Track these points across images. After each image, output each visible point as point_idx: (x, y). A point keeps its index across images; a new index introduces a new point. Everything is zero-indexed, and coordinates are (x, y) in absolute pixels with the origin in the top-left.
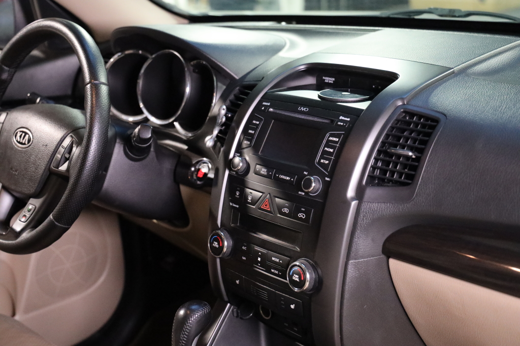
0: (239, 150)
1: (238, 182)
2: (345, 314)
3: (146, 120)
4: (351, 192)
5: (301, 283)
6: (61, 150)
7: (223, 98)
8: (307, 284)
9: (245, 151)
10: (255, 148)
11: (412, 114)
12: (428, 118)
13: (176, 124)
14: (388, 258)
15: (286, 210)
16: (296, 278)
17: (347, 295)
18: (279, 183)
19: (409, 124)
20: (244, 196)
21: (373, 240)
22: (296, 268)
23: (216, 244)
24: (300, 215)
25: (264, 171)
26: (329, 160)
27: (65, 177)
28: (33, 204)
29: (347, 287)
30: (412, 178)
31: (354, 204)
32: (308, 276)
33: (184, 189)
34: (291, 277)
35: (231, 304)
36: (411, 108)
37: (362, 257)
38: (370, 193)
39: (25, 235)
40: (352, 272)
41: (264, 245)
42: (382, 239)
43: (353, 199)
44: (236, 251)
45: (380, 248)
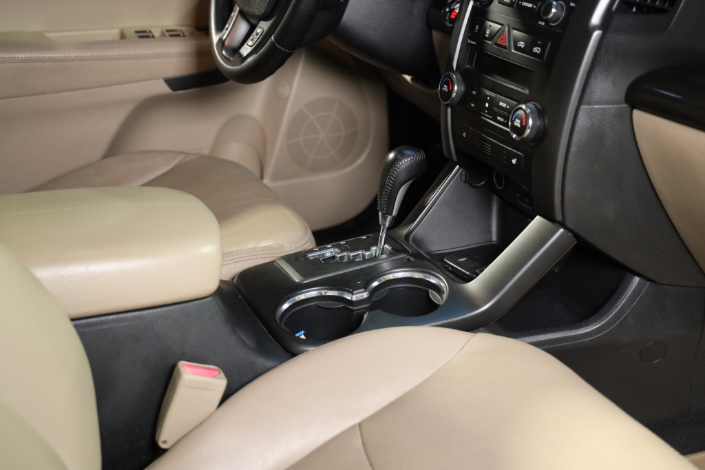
1: (480, 14)
2: (568, 171)
4: (596, 19)
5: (523, 128)
8: (528, 131)
14: (633, 107)
15: (521, 44)
16: (517, 123)
17: (573, 149)
18: (521, 12)
20: (483, 30)
21: (614, 82)
22: (520, 112)
23: (445, 88)
24: (536, 50)
28: (263, 27)
29: (575, 139)
31: (596, 34)
32: (530, 122)
33: (436, 35)
34: (513, 122)
35: (461, 167)
37: (598, 103)
39: (250, 60)
40: (582, 120)
41: (495, 88)
42: (625, 83)
43: (595, 28)
44: (465, 97)
45: (621, 94)
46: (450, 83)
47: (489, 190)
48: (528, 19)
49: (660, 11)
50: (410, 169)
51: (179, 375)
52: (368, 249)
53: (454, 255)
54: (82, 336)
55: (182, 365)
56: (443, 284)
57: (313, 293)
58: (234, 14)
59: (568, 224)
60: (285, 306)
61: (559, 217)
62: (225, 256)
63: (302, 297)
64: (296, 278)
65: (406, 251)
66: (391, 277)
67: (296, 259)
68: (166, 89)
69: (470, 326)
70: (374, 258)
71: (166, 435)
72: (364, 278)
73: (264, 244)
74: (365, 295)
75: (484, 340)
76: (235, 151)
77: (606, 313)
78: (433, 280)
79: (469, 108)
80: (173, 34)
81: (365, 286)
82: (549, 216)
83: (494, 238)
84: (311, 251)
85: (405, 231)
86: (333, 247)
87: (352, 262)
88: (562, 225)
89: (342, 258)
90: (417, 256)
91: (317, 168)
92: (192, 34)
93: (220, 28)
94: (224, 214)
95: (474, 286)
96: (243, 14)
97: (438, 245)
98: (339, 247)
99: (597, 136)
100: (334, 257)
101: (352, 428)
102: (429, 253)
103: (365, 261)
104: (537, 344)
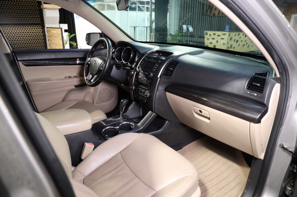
0: (139, 68)
1: (138, 74)
2: (155, 103)
3: (123, 62)
4: (159, 76)
5: (147, 95)
6: (102, 65)
7: (138, 57)
8: (148, 96)
9: (140, 68)
10: (142, 67)
11: (174, 61)
12: (176, 62)
13: (129, 63)
14: (166, 91)
15: (146, 80)
16: (146, 94)
17: (156, 99)
18: (145, 74)
19: (173, 63)
20: (138, 77)
21: (162, 87)
22: (146, 92)
23: (132, 88)
24: (148, 81)
25: (142, 72)
26: (155, 70)
27: (101, 70)
28: (95, 76)
29: (156, 97)
30: (172, 74)
31: (159, 79)
32: (148, 94)
33: (128, 77)
35: (135, 102)
36: (174, 60)
37: (160, 91)
38: (162, 77)
39: (93, 83)
40: (157, 94)
41: (141, 88)
42: (164, 87)
43: (159, 78)
44: (135, 89)
45: (164, 89)
46: (132, 87)
47: (140, 106)
48: (147, 76)
49: (169, 75)
50: (126, 103)
51: (85, 145)
52: (118, 118)
53: (134, 118)
54: (66, 139)
55: (85, 143)
56: (133, 124)
57: (109, 127)
58: (89, 74)
59: (156, 112)
60: (104, 130)
61: (154, 111)
62: (92, 120)
63: (107, 128)
64: (105, 125)
65: (125, 118)
66: (123, 123)
67: (104, 121)
68: (74, 87)
69: (139, 132)
70: (119, 120)
71: (83, 157)
72: (118, 124)
73: (97, 118)
74: (118, 127)
75: (142, 135)
76: (88, 99)
77: (162, 128)
78: (131, 124)
79: (136, 91)
80: (76, 77)
81: (118, 125)
82: (152, 111)
83: (141, 115)
84: (107, 119)
85: (125, 114)
86: (111, 118)
87: (115, 121)
88: (155, 112)
89: (113, 120)
90: (128, 119)
91: (104, 101)
92: (79, 77)
93: (86, 76)
94: (90, 111)
95: (139, 124)
96: (91, 74)
97: (131, 117)
98: (112, 118)
99: (160, 96)
100: (112, 120)
101: (119, 153)
102: (129, 118)
103: (118, 121)
104: (150, 134)
